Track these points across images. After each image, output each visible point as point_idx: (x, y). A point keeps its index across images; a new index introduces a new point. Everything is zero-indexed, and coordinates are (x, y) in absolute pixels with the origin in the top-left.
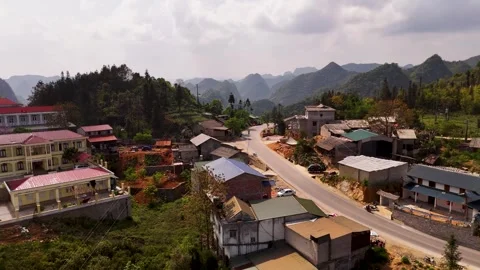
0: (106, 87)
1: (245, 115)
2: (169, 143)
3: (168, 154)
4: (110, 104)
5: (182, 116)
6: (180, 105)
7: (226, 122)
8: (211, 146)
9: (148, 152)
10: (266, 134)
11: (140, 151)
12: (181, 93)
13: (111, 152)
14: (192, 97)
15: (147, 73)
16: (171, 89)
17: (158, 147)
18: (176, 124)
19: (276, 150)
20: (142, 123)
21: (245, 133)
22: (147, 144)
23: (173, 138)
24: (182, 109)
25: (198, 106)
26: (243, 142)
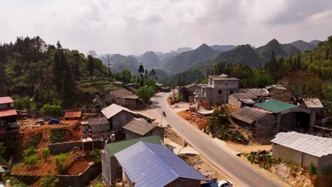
0: (17, 57)
1: (151, 84)
2: (78, 114)
3: (77, 127)
4: (20, 74)
5: (94, 85)
6: (91, 74)
7: (137, 91)
8: (123, 118)
9: (54, 126)
10: (173, 102)
11: (46, 125)
12: (93, 63)
13: (10, 129)
14: (104, 67)
15: (59, 45)
16: (84, 60)
17: (67, 119)
18: (88, 93)
19: (188, 120)
20: (52, 92)
21: (152, 99)
22: (56, 116)
23: (84, 108)
24: (94, 78)
25: (110, 75)
26: (154, 111)
